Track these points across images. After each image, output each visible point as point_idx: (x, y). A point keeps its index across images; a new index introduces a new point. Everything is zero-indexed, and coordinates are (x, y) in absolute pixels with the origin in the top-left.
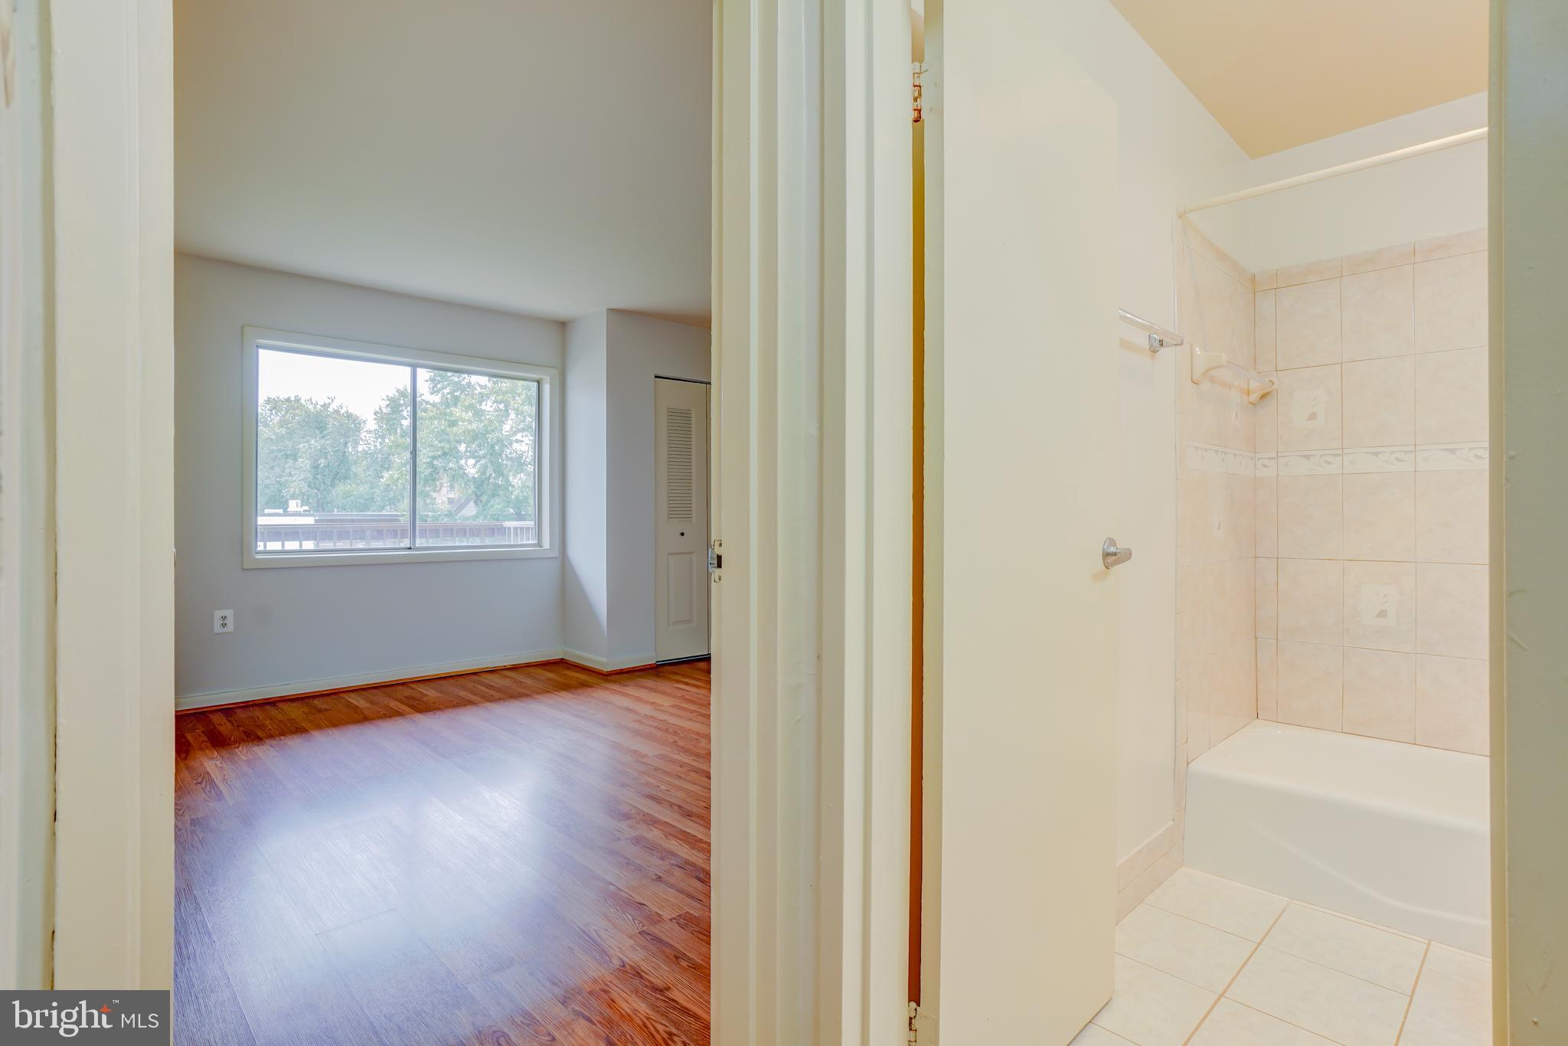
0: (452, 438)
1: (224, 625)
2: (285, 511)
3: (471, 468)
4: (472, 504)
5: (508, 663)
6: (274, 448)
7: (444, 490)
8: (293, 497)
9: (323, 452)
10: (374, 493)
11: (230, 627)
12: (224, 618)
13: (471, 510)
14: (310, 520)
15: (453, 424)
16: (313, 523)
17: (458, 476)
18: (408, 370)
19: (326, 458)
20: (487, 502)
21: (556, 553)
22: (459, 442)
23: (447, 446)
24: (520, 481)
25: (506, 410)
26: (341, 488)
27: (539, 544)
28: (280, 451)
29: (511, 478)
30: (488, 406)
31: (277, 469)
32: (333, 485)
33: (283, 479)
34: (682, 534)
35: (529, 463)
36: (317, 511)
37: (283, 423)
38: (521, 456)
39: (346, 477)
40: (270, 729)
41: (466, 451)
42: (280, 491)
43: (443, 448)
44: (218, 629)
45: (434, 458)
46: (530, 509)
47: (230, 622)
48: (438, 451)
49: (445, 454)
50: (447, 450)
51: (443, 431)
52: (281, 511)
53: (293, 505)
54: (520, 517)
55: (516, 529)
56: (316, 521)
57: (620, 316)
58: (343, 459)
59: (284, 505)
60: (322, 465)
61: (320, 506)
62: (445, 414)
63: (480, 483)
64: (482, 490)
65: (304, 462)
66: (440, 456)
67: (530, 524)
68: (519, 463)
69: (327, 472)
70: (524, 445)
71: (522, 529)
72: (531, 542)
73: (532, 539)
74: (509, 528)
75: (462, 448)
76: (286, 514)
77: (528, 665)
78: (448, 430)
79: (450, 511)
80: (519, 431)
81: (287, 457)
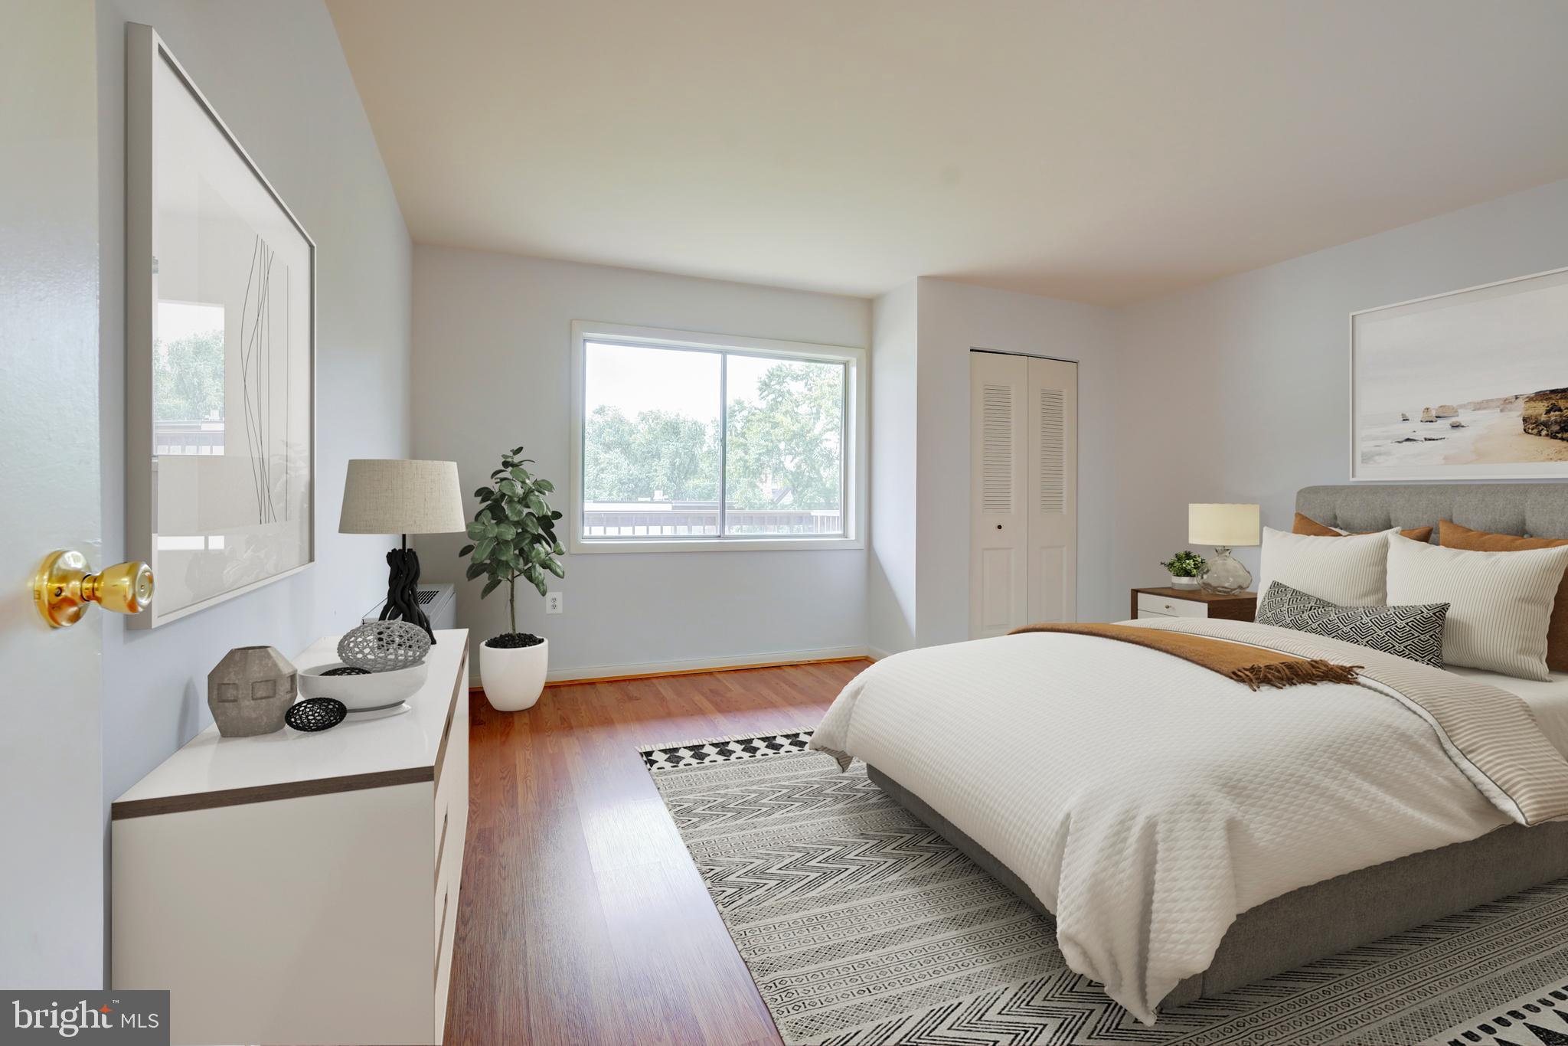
0: (774, 438)
1: (554, 607)
2: (652, 499)
3: (790, 464)
4: (790, 494)
5: (813, 658)
6: (645, 450)
7: (769, 481)
8: (658, 488)
9: (677, 454)
10: (714, 485)
11: (560, 609)
12: (554, 600)
13: (789, 499)
14: (668, 507)
15: (775, 425)
16: (670, 509)
17: (778, 469)
18: (719, 356)
19: (680, 458)
20: (803, 491)
21: (862, 545)
22: (779, 441)
23: (770, 444)
24: (831, 475)
25: (818, 412)
26: (691, 483)
27: (845, 535)
28: (649, 452)
29: (822, 472)
30: (803, 409)
31: (647, 467)
32: (686, 478)
33: (651, 475)
34: (1000, 527)
35: (837, 459)
36: (674, 499)
37: (651, 430)
38: (830, 451)
39: (695, 472)
40: (582, 717)
41: (785, 450)
42: (649, 484)
43: (767, 446)
44: (549, 610)
45: (760, 454)
46: (837, 499)
47: (559, 603)
48: (763, 449)
49: (768, 452)
50: (770, 449)
51: (767, 432)
52: (649, 499)
53: (658, 495)
54: (829, 506)
55: (822, 518)
56: (674, 507)
57: (931, 283)
58: (693, 458)
59: (651, 495)
60: (677, 463)
61: (678, 495)
62: (770, 417)
63: (797, 475)
64: (798, 482)
65: (665, 462)
66: (764, 453)
67: (837, 513)
68: (829, 458)
69: (681, 469)
70: (832, 442)
71: (828, 518)
72: (836, 532)
73: (838, 530)
74: (817, 517)
75: (782, 446)
76: (652, 501)
77: (832, 662)
78: (772, 431)
79: (772, 500)
80: (828, 430)
81: (653, 456)
